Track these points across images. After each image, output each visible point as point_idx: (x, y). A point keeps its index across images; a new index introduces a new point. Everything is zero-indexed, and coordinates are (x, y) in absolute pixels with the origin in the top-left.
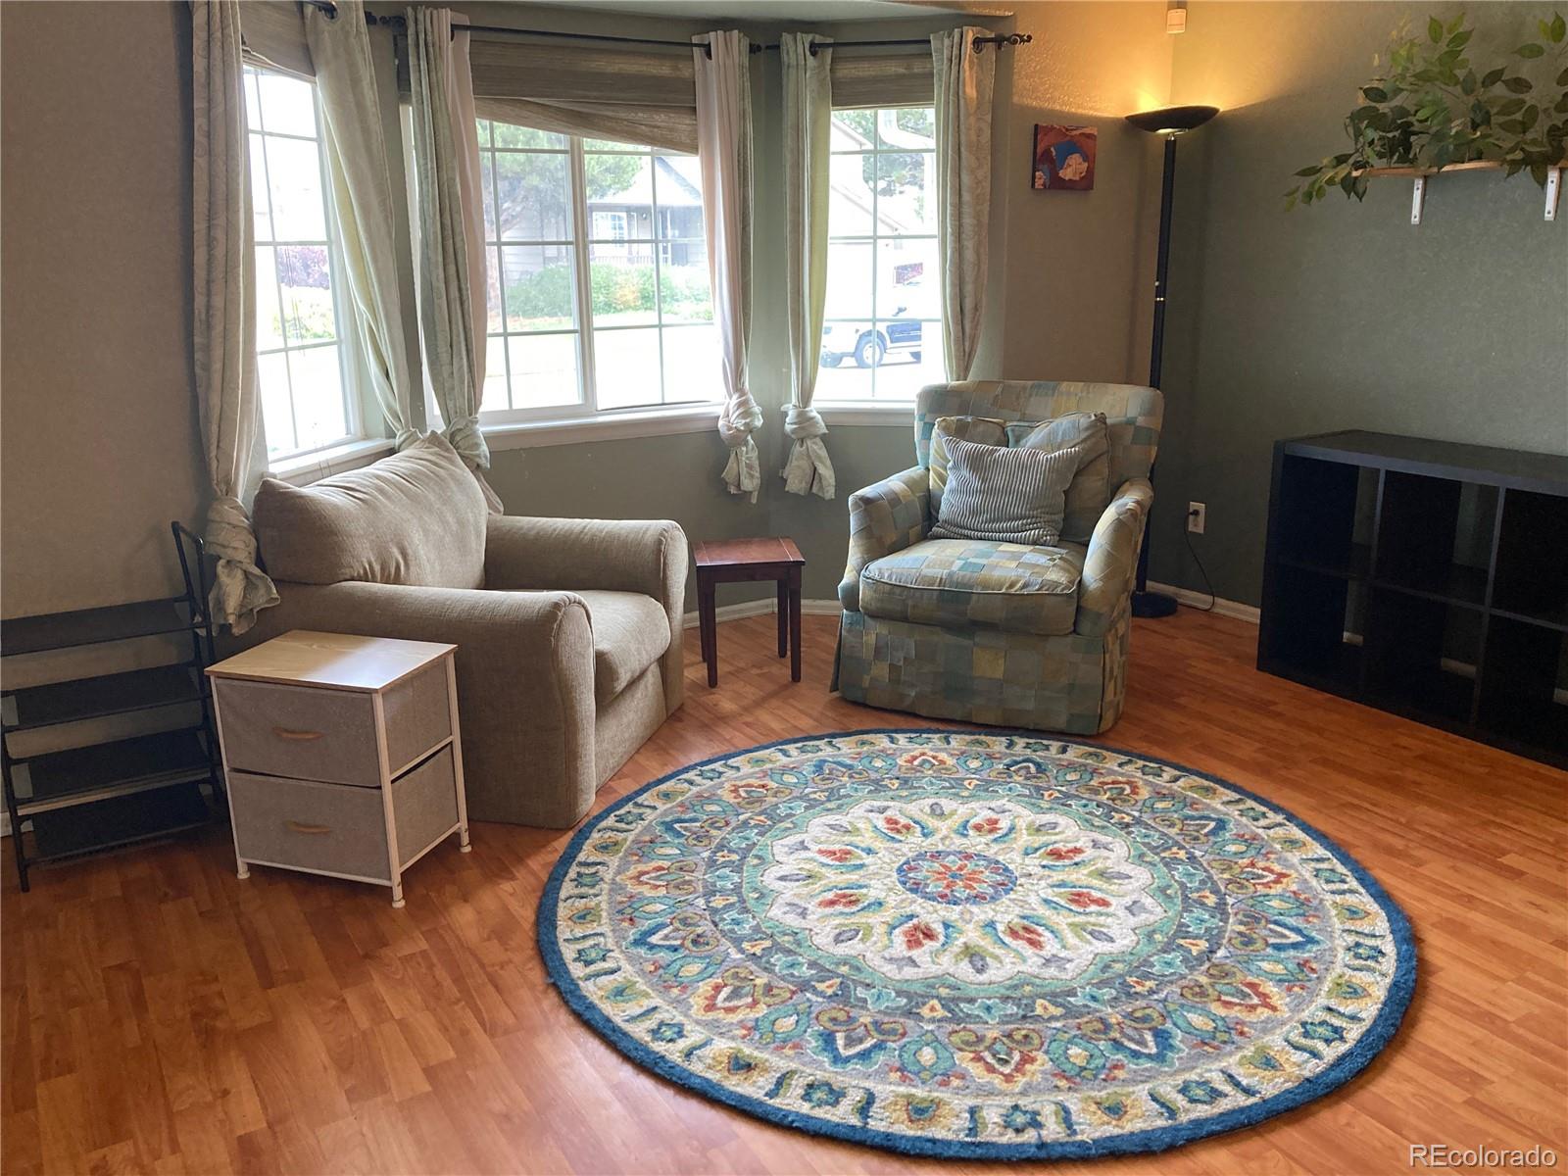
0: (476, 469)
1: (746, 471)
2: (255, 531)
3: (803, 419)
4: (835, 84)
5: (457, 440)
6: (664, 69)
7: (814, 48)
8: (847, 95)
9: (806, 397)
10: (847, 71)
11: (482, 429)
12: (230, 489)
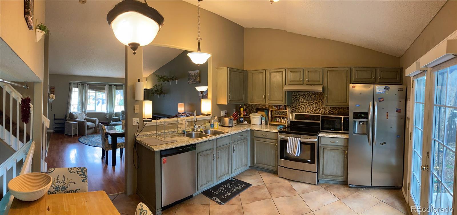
0: (85, 114)
1: (107, 116)
2: (69, 115)
3: (113, 113)
4: (116, 88)
5: (84, 112)
6: (103, 87)
7: (115, 86)
8: (117, 89)
9: (113, 111)
10: (117, 87)
11: (86, 111)
12: (68, 112)
